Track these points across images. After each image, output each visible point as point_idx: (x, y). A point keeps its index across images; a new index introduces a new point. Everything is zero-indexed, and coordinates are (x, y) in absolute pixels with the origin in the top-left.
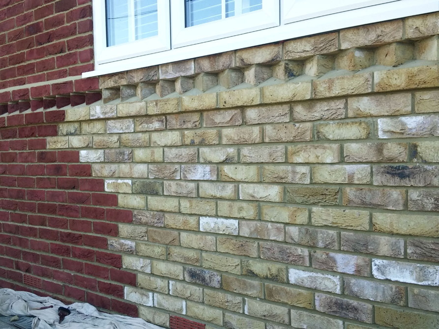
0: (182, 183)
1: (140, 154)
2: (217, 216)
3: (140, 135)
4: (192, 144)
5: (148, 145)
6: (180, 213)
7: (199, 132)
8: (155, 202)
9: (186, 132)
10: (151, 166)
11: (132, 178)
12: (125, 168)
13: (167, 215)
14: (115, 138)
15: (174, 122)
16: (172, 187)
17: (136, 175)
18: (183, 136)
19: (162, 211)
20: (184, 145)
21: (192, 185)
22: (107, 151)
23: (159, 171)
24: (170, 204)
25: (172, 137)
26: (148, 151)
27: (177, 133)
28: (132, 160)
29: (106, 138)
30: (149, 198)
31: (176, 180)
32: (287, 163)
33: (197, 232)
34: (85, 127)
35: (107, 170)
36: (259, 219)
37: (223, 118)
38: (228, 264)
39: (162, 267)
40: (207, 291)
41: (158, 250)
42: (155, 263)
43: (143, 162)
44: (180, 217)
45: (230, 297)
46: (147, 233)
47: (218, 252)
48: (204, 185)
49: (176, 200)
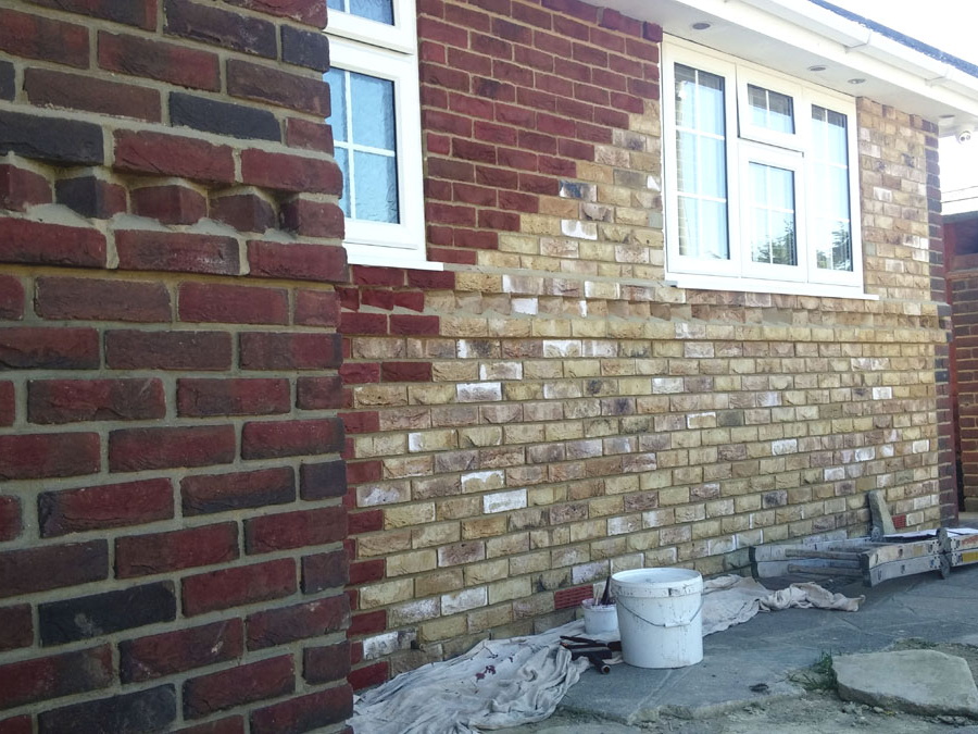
0: (760, 410)
1: (721, 382)
2: (784, 438)
3: (720, 362)
4: (763, 372)
5: (725, 373)
6: (759, 441)
7: (768, 361)
8: (739, 434)
9: (759, 360)
10: (731, 395)
11: (714, 410)
12: (706, 399)
13: (748, 446)
14: (695, 364)
15: (750, 349)
16: (751, 416)
17: (718, 406)
18: (756, 363)
19: (744, 442)
20: (756, 373)
21: (767, 411)
22: (687, 379)
23: (739, 400)
24: (750, 434)
25: (747, 365)
26: (728, 379)
27: (752, 361)
28: (714, 390)
29: (683, 363)
30: (733, 429)
31: (752, 408)
32: (819, 388)
33: (770, 457)
34: (658, 348)
35: (688, 402)
36: (808, 435)
37: (784, 349)
38: (793, 481)
39: (745, 502)
40: (779, 511)
41: (741, 485)
42: (738, 500)
43: (724, 391)
44: (760, 446)
45: (793, 509)
46: (731, 469)
47: (786, 471)
48: (775, 411)
49: (755, 428)
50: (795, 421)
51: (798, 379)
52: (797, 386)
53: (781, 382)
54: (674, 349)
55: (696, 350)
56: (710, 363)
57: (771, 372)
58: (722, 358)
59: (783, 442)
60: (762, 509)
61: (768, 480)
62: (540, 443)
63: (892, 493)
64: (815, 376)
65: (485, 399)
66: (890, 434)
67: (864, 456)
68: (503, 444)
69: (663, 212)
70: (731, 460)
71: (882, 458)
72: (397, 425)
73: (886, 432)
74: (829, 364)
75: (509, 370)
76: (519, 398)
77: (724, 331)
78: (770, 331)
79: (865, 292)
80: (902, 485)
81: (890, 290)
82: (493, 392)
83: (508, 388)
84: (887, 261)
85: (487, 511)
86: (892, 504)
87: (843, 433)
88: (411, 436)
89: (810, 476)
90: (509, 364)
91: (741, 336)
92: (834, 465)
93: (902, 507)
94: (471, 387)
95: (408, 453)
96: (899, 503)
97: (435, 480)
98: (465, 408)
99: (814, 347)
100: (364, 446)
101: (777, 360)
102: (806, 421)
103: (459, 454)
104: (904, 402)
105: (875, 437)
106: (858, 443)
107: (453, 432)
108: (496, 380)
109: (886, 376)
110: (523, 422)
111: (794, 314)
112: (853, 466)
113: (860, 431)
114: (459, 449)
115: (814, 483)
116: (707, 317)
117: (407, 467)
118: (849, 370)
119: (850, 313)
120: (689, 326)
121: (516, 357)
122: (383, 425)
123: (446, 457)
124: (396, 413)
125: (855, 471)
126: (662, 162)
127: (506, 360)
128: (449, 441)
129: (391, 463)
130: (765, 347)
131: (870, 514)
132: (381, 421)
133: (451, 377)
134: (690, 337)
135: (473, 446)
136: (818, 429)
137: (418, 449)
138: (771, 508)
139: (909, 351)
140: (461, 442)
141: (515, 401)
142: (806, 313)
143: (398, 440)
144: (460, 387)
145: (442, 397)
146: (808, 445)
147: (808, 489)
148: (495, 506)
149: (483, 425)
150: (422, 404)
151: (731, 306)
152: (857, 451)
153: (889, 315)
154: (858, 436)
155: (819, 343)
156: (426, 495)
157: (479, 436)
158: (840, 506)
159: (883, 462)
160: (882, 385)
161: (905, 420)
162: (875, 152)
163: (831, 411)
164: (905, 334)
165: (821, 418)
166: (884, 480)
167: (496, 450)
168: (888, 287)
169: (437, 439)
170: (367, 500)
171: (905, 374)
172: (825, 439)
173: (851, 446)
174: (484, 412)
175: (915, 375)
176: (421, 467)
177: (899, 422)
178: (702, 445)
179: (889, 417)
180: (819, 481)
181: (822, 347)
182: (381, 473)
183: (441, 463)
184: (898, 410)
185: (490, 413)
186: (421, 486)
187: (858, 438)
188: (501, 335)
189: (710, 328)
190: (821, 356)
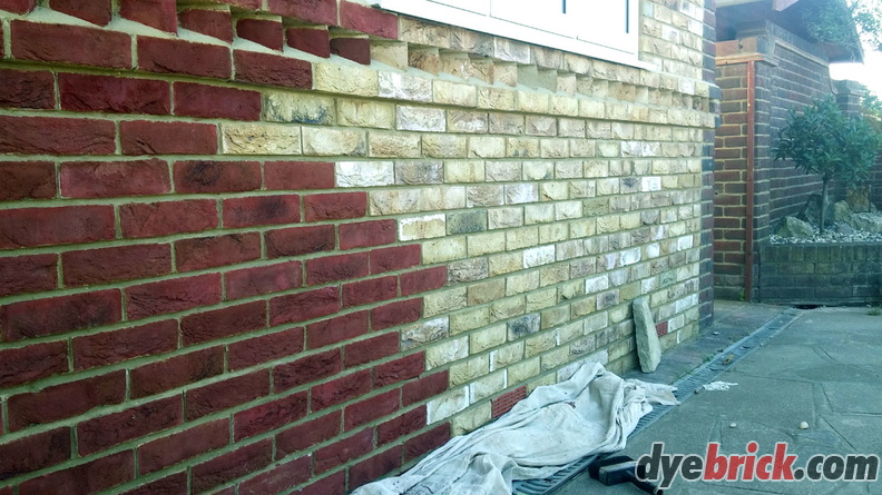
0: (509, 209)
1: (455, 170)
2: (539, 245)
3: (454, 137)
4: (516, 156)
5: (461, 157)
6: (506, 251)
7: (523, 140)
8: (479, 243)
9: (510, 139)
10: (469, 188)
11: (443, 210)
12: (432, 194)
13: (492, 259)
14: (414, 140)
15: (498, 123)
16: (498, 217)
17: (450, 205)
18: (506, 143)
19: (485, 254)
20: (507, 158)
21: (518, 210)
22: (400, 163)
23: (481, 194)
24: (492, 242)
25: (494, 146)
26: (466, 164)
27: (501, 140)
28: (443, 181)
29: (396, 139)
30: (470, 238)
31: (499, 206)
32: (583, 178)
33: (521, 271)
34: (348, 110)
35: (400, 200)
36: (569, 239)
37: (544, 125)
38: (548, 298)
39: (483, 338)
40: (529, 341)
41: (480, 314)
42: (475, 335)
43: (460, 183)
44: (507, 257)
45: (547, 335)
46: (466, 295)
47: (540, 288)
48: (530, 209)
49: (502, 234)
50: (553, 221)
51: (560, 166)
52: (558, 176)
53: (537, 170)
54: (379, 115)
55: (416, 119)
56: (438, 139)
57: (526, 157)
58: (458, 133)
59: (537, 250)
60: (508, 342)
61: (516, 302)
63: (656, 298)
64: (580, 162)
66: (657, 231)
67: (629, 258)
70: (467, 281)
71: (649, 260)
73: (653, 229)
74: (597, 148)
77: (460, 91)
78: (526, 100)
79: (640, 59)
80: (666, 288)
81: (666, 62)
84: (664, 27)
86: (655, 311)
87: (608, 233)
89: (568, 290)
91: (485, 103)
92: (597, 274)
93: (665, 312)
96: (662, 309)
99: (580, 125)
101: (535, 141)
102: (567, 220)
104: (672, 193)
105: (641, 237)
106: (624, 244)
109: (657, 164)
111: (559, 78)
112: (618, 273)
113: (627, 230)
115: (573, 298)
116: (435, 69)
118: (619, 156)
119: (625, 84)
120: (404, 79)
125: (619, 278)
130: (519, 120)
131: (634, 327)
134: (405, 96)
136: (581, 229)
138: (519, 339)
139: (681, 135)
142: (573, 78)
146: (570, 251)
147: (566, 307)
151: (472, 56)
152: (623, 253)
153: (663, 91)
154: (625, 235)
155: (586, 119)
158: (601, 321)
159: (649, 264)
160: (652, 175)
161: (672, 213)
163: (597, 207)
164: (678, 115)
165: (585, 216)
166: (648, 284)
168: (663, 58)
171: (675, 162)
172: (588, 242)
173: (616, 248)
175: (683, 163)
177: (667, 217)
179: (657, 212)
180: (579, 295)
181: (590, 126)
184: (666, 203)
187: (625, 238)
189: (439, 86)
190: (588, 137)
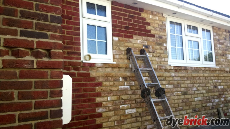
1: (182, 85)
2: (198, 97)
3: (182, 81)
4: (192, 83)
5: (183, 84)
6: (192, 98)
7: (194, 81)
8: (187, 96)
10: (185, 88)
11: (181, 91)
12: (179, 89)
13: (189, 99)
14: (176, 82)
15: (189, 79)
16: (190, 93)
17: (182, 91)
18: (191, 81)
20: (191, 84)
21: (193, 92)
22: (174, 85)
23: (187, 89)
24: (189, 96)
25: (189, 82)
26: (184, 85)
28: (181, 87)
29: (173, 82)
30: (185, 96)
31: (190, 91)
32: (206, 86)
33: (194, 101)
34: (167, 78)
35: (174, 90)
36: (203, 96)
37: (197, 78)
38: (200, 106)
39: (189, 111)
40: (196, 113)
41: (188, 107)
42: (187, 110)
43: (183, 87)
44: (192, 99)
45: (200, 112)
46: (185, 104)
47: (198, 104)
48: (195, 91)
49: (191, 95)
50: (200, 93)
51: (201, 84)
52: (201, 86)
53: (197, 85)
54: (171, 79)
55: (176, 79)
56: (180, 81)
57: (194, 83)
58: (183, 80)
60: (193, 112)
61: (194, 106)
62: (139, 99)
63: (224, 108)
64: (205, 84)
65: (126, 89)
66: (223, 96)
67: (217, 101)
68: (130, 99)
69: (168, 50)
70: (185, 102)
71: (221, 101)
72: (105, 95)
73: (222, 95)
74: (208, 81)
75: (131, 83)
76: (134, 89)
77: (183, 75)
78: (194, 75)
79: (216, 66)
80: (226, 107)
81: (222, 66)
82: (128, 88)
83: (131, 87)
84: (221, 60)
85: (126, 113)
86: (223, 111)
87: (211, 96)
88: (109, 97)
89: (204, 105)
90: (131, 82)
91: (187, 76)
92: (210, 103)
93: (226, 111)
94: (123, 87)
95: (108, 101)
97: (114, 107)
98: (121, 91)
99: (204, 78)
100: (98, 100)
101: (196, 81)
102: (203, 93)
103: (120, 101)
104: (226, 89)
105: (219, 96)
106: (215, 98)
107: (118, 96)
108: (128, 85)
109: (222, 84)
110: (135, 94)
111: (199, 71)
112: (214, 103)
113: (216, 95)
114: (120, 100)
115: (205, 106)
116: (178, 72)
117: (108, 104)
118: (213, 82)
119: (212, 70)
120: (174, 74)
121: (133, 81)
122: (102, 95)
123: (117, 102)
124: (105, 93)
125: (215, 104)
126: (167, 41)
127: (131, 81)
128: (117, 98)
129: (104, 103)
130: (193, 78)
131: (219, 113)
132: (102, 94)
133: (118, 85)
134: (174, 76)
135: (123, 99)
136: (206, 95)
137: (110, 100)
138: (195, 112)
139: (227, 78)
140: (120, 98)
141: (133, 90)
142: (202, 71)
143: (105, 98)
144: (120, 87)
145: (116, 89)
146: (204, 99)
147: (203, 108)
148: (128, 112)
149: (125, 95)
150: (111, 91)
151: (184, 70)
152: (215, 99)
153: (222, 71)
154: (215, 96)
155: (205, 77)
156: (112, 110)
157: (124, 97)
158: (212, 111)
159: (221, 102)
160: (221, 85)
161: (226, 93)
162: (217, 37)
163: (208, 91)
164: (226, 75)
165: (206, 93)
166: (222, 106)
167: (128, 100)
168: (221, 65)
169: (115, 98)
170: (98, 111)
171: (226, 83)
172: (207, 97)
173: (214, 98)
174: (125, 92)
175: (228, 83)
176: (111, 104)
177: (225, 93)
178: (178, 99)
179: (223, 92)
180: (206, 106)
181: (206, 78)
182: (101, 105)
183: (116, 103)
184: (225, 91)
185: (127, 92)
186: (111, 108)
187: (215, 97)
188: (129, 76)
189: (179, 74)
190: (206, 80)
